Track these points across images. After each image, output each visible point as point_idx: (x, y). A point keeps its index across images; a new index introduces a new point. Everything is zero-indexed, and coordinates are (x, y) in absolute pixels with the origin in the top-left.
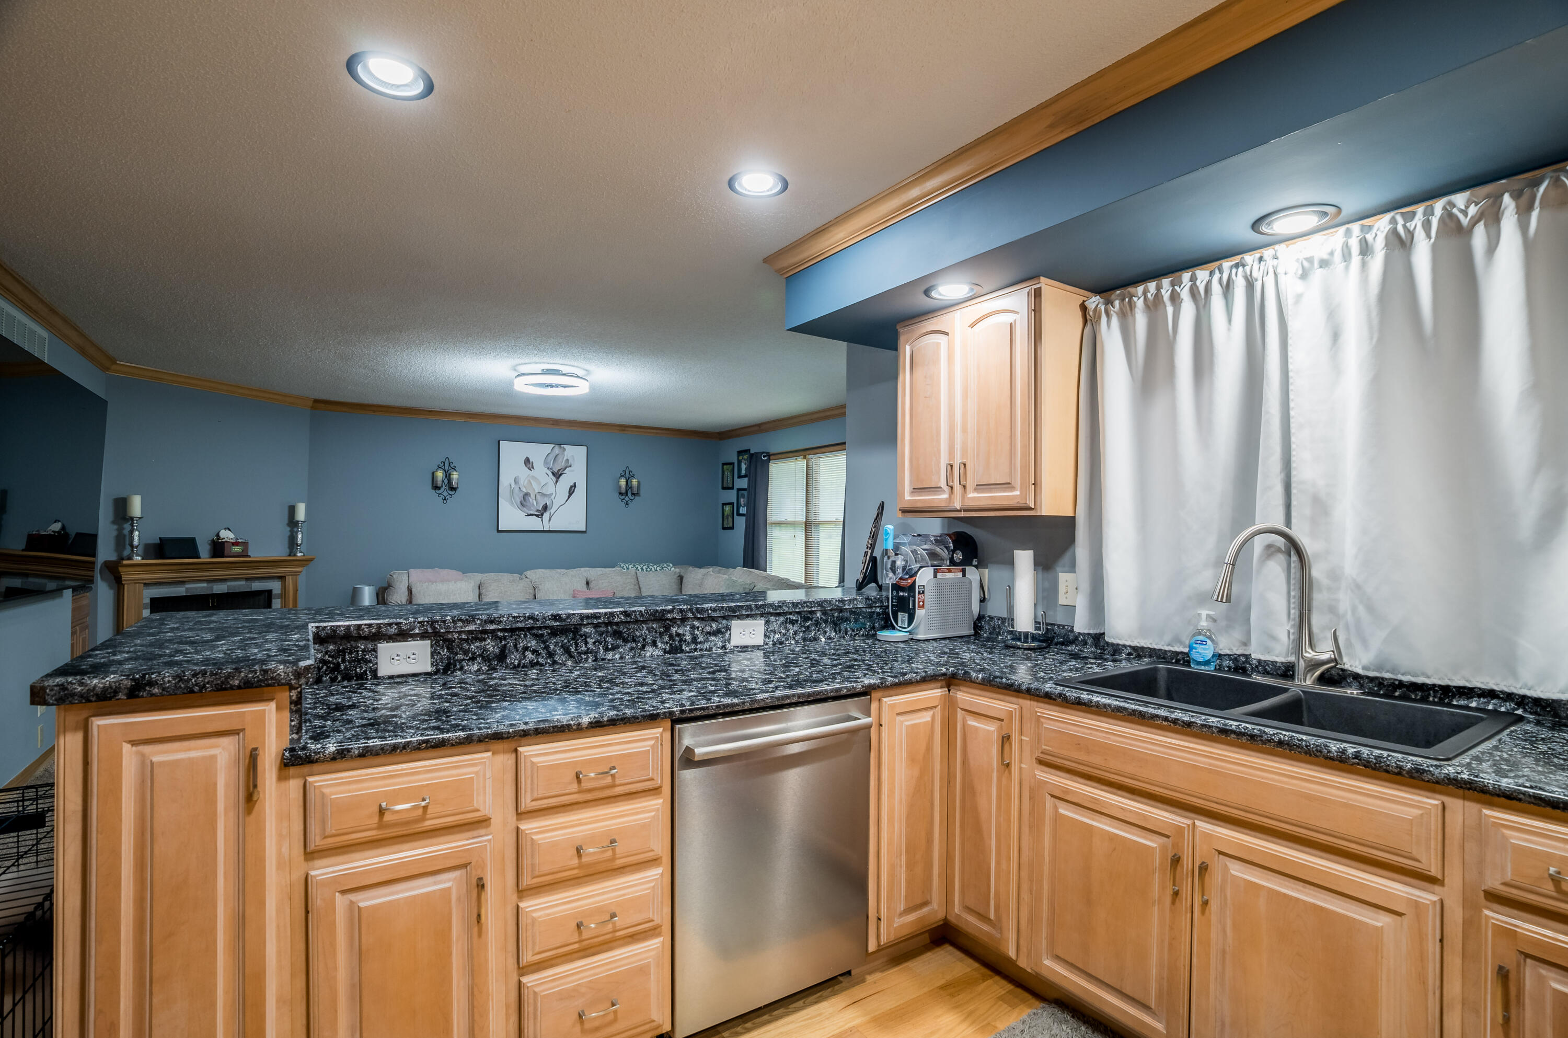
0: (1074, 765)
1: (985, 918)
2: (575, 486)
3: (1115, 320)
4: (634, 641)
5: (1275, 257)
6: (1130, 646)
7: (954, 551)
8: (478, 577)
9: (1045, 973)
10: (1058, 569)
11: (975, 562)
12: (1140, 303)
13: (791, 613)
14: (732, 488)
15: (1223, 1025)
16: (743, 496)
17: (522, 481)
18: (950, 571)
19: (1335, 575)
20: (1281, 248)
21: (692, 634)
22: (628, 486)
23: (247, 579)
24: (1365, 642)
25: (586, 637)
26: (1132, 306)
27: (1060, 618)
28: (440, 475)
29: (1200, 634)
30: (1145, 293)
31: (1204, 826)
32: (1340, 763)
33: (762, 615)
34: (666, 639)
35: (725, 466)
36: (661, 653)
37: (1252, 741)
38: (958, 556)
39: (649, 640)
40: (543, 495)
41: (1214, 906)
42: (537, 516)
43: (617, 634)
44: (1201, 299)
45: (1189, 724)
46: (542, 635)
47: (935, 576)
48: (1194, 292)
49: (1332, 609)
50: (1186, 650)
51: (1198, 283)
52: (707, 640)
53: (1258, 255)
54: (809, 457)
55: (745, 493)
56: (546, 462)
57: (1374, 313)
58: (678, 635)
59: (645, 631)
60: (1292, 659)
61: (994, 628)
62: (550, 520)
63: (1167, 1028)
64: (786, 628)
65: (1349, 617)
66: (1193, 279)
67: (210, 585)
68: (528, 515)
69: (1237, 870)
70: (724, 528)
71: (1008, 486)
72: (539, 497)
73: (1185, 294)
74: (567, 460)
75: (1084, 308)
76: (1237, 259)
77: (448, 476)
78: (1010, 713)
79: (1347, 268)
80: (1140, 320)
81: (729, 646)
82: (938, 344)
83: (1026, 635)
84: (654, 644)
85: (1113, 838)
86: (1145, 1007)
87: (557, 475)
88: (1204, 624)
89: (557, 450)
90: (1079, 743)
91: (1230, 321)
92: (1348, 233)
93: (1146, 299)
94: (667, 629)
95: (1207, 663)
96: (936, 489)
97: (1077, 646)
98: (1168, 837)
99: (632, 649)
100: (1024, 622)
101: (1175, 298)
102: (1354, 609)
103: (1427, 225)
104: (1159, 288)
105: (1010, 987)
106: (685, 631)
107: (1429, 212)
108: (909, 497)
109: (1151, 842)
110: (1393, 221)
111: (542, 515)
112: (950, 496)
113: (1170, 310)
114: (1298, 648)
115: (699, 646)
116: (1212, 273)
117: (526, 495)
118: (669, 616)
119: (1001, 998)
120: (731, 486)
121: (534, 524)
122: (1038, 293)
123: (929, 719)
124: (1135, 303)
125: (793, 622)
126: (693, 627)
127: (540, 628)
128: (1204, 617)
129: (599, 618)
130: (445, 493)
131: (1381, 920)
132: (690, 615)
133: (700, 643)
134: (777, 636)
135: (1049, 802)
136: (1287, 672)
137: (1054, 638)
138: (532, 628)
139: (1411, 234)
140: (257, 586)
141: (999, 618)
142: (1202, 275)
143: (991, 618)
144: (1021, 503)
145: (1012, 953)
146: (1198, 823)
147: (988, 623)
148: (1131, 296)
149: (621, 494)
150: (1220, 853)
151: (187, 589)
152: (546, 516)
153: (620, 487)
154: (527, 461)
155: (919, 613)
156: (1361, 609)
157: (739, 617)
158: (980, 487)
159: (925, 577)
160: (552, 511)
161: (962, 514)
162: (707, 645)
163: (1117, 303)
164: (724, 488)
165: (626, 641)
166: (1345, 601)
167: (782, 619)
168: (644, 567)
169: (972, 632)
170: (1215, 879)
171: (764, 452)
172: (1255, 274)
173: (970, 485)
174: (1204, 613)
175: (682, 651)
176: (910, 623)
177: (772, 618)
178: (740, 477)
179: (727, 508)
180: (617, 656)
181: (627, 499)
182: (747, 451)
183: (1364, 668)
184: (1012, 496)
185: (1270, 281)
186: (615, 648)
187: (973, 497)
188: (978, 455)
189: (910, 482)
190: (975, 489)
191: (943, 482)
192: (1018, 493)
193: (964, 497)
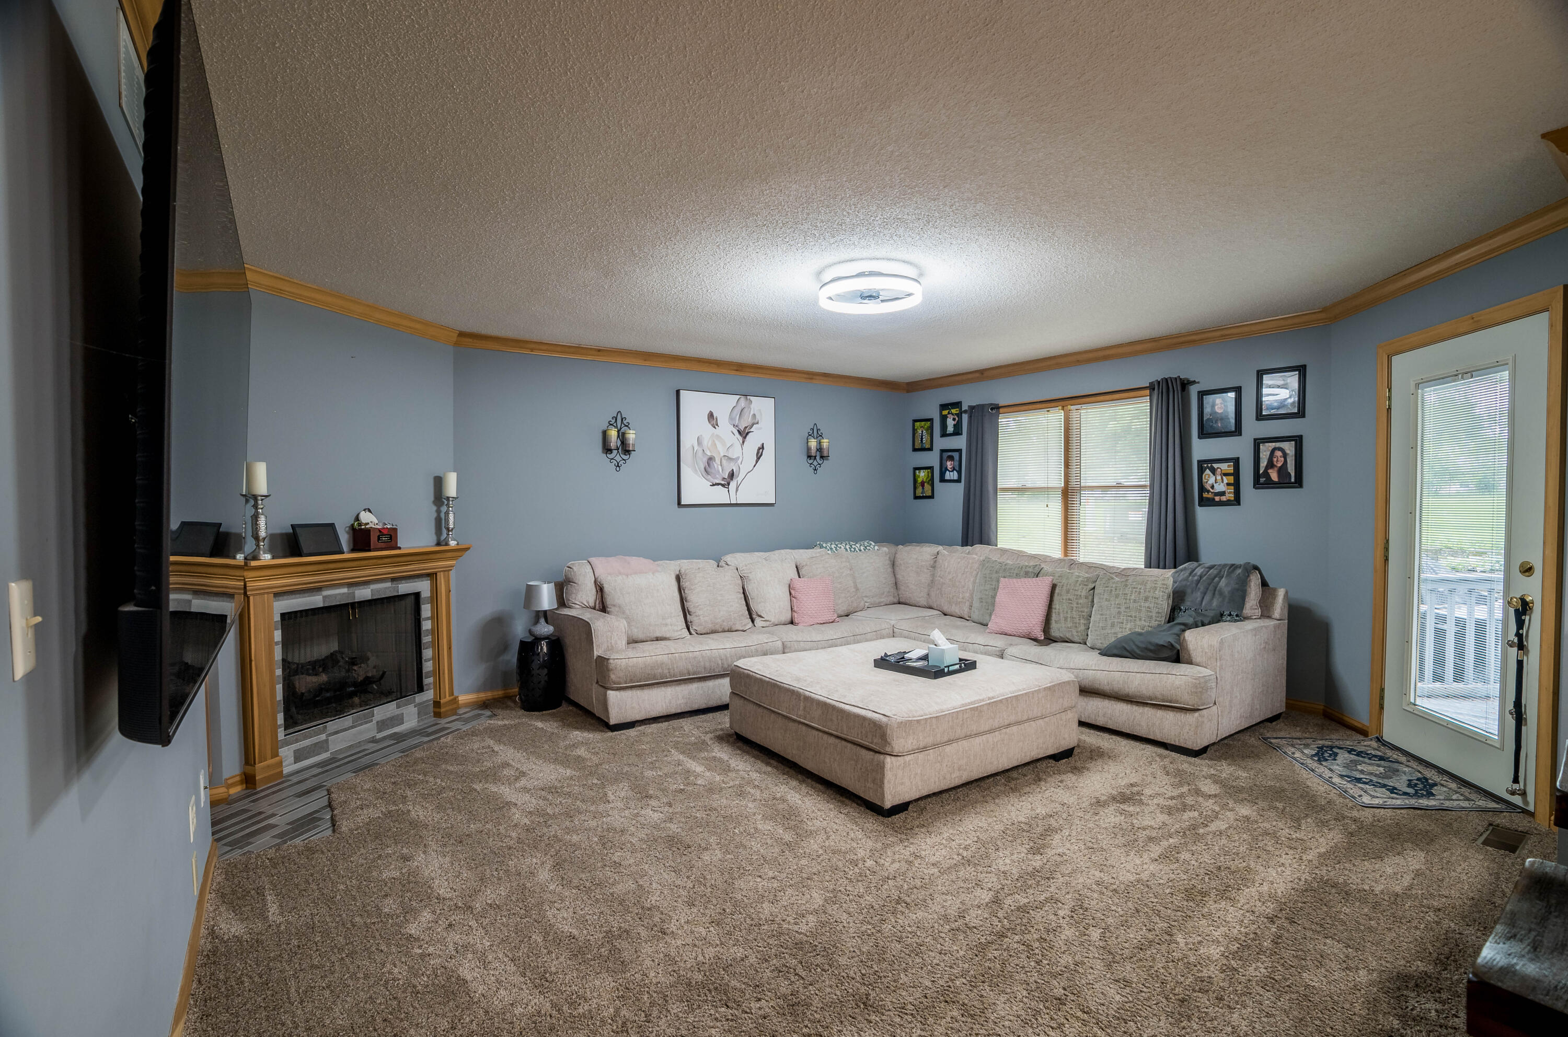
2: (762, 447)
8: (673, 567)
14: (931, 449)
16: (951, 458)
17: (706, 442)
22: (820, 449)
23: (393, 580)
28: (613, 433)
35: (917, 424)
40: (730, 459)
42: (723, 485)
54: (1070, 408)
55: (956, 455)
56: (731, 418)
62: (737, 490)
67: (351, 590)
68: (713, 485)
70: (916, 497)
72: (724, 462)
74: (754, 415)
77: (622, 437)
87: (744, 434)
89: (743, 402)
111: (729, 484)
117: (711, 459)
120: (928, 446)
121: (720, 496)
130: (618, 458)
140: (405, 588)
149: (809, 457)
151: (325, 597)
152: (733, 485)
153: (809, 449)
154: (711, 416)
160: (740, 479)
164: (915, 450)
168: (848, 547)
171: (992, 404)
178: (944, 434)
179: (922, 475)
181: (815, 463)
182: (957, 405)
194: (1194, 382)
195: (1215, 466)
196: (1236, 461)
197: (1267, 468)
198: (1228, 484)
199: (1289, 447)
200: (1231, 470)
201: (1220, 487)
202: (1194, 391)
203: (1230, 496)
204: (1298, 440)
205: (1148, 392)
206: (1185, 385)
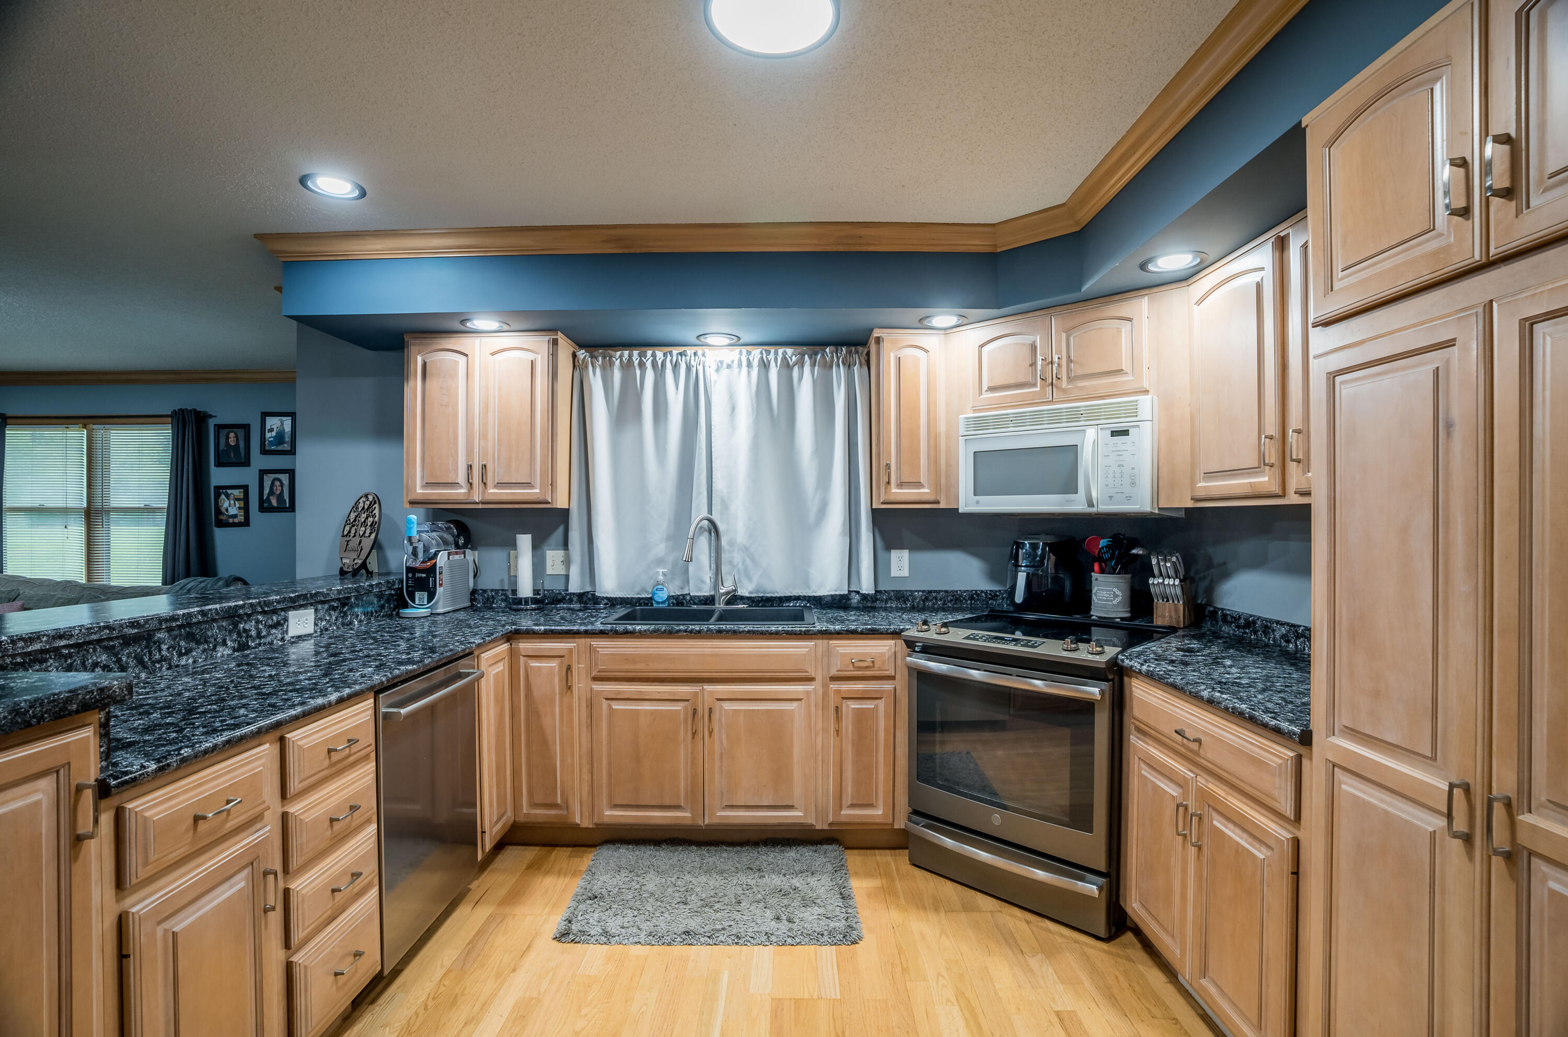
0: (623, 674)
1: (554, 806)
3: (598, 370)
4: (206, 642)
5: (703, 355)
6: (607, 598)
7: (458, 536)
9: (606, 820)
10: (545, 548)
11: (469, 546)
12: (617, 363)
13: (333, 600)
15: (722, 794)
18: (457, 553)
19: (732, 543)
20: (706, 350)
21: (257, 628)
24: (750, 579)
25: (160, 642)
26: (611, 364)
27: (548, 585)
29: (658, 584)
30: (621, 357)
31: (708, 687)
32: (776, 635)
33: (312, 604)
34: (235, 637)
36: (230, 652)
38: (461, 541)
39: (220, 640)
41: (716, 731)
43: (190, 637)
44: (660, 371)
45: (699, 632)
46: (113, 647)
47: (449, 559)
48: (654, 364)
49: (731, 563)
50: (650, 596)
51: (657, 359)
52: (269, 634)
53: (693, 351)
54: (95, 426)
57: (754, 400)
58: (245, 631)
59: (216, 630)
60: (712, 593)
61: (488, 599)
63: (692, 813)
64: (330, 615)
65: (740, 566)
66: (654, 355)
69: (727, 706)
71: (529, 485)
73: (649, 364)
75: (574, 356)
76: (681, 349)
78: (571, 650)
79: (740, 372)
80: (617, 375)
81: (287, 638)
82: (456, 363)
83: (526, 601)
84: (224, 643)
85: (653, 713)
86: (677, 807)
88: (661, 578)
90: (627, 659)
91: (677, 388)
92: (741, 352)
93: (621, 361)
94: (236, 625)
95: (664, 602)
96: (454, 485)
97: (564, 604)
98: (688, 700)
99: (204, 651)
100: (526, 589)
101: (642, 365)
102: (744, 561)
103: (776, 359)
104: (630, 356)
105: (570, 849)
106: (251, 626)
107: (776, 353)
108: (420, 491)
109: (678, 707)
110: (761, 353)
112: (469, 492)
113: (638, 372)
114: (716, 586)
115: (263, 640)
116: (665, 354)
118: (241, 611)
119: (570, 857)
122: (555, 342)
123: (502, 668)
124: (614, 362)
125: (334, 609)
126: (258, 622)
127: (111, 639)
128: (661, 573)
129: (177, 620)
131: (793, 706)
132: (259, 609)
133: (264, 637)
134: (324, 623)
135: (605, 703)
136: (710, 600)
137: (544, 600)
138: (99, 641)
139: (769, 362)
141: (492, 590)
142: (659, 355)
143: (485, 591)
144: (541, 498)
145: (578, 821)
146: (705, 687)
147: (482, 594)
148: (611, 357)
150: (718, 700)
155: (440, 590)
156: (748, 561)
157: (295, 608)
158: (500, 485)
159: (442, 560)
161: (480, 506)
162: (269, 639)
163: (600, 358)
165: (198, 643)
166: (737, 558)
167: (326, 606)
169: (468, 604)
170: (716, 716)
172: (692, 362)
173: (490, 482)
174: (661, 571)
175: (249, 647)
176: (429, 601)
177: (320, 606)
180: (190, 661)
183: (750, 593)
184: (534, 493)
185: (700, 368)
186: (188, 652)
187: (493, 492)
188: (498, 459)
189: (423, 477)
190: (495, 487)
191: (461, 478)
192: (538, 491)
193: (484, 492)
194: (211, 416)
195: (229, 491)
196: (246, 488)
197: (269, 495)
198: (240, 508)
199: (285, 478)
200: (241, 496)
201: (233, 511)
202: (212, 423)
203: (241, 518)
204: (291, 473)
205: (169, 420)
206: (201, 418)
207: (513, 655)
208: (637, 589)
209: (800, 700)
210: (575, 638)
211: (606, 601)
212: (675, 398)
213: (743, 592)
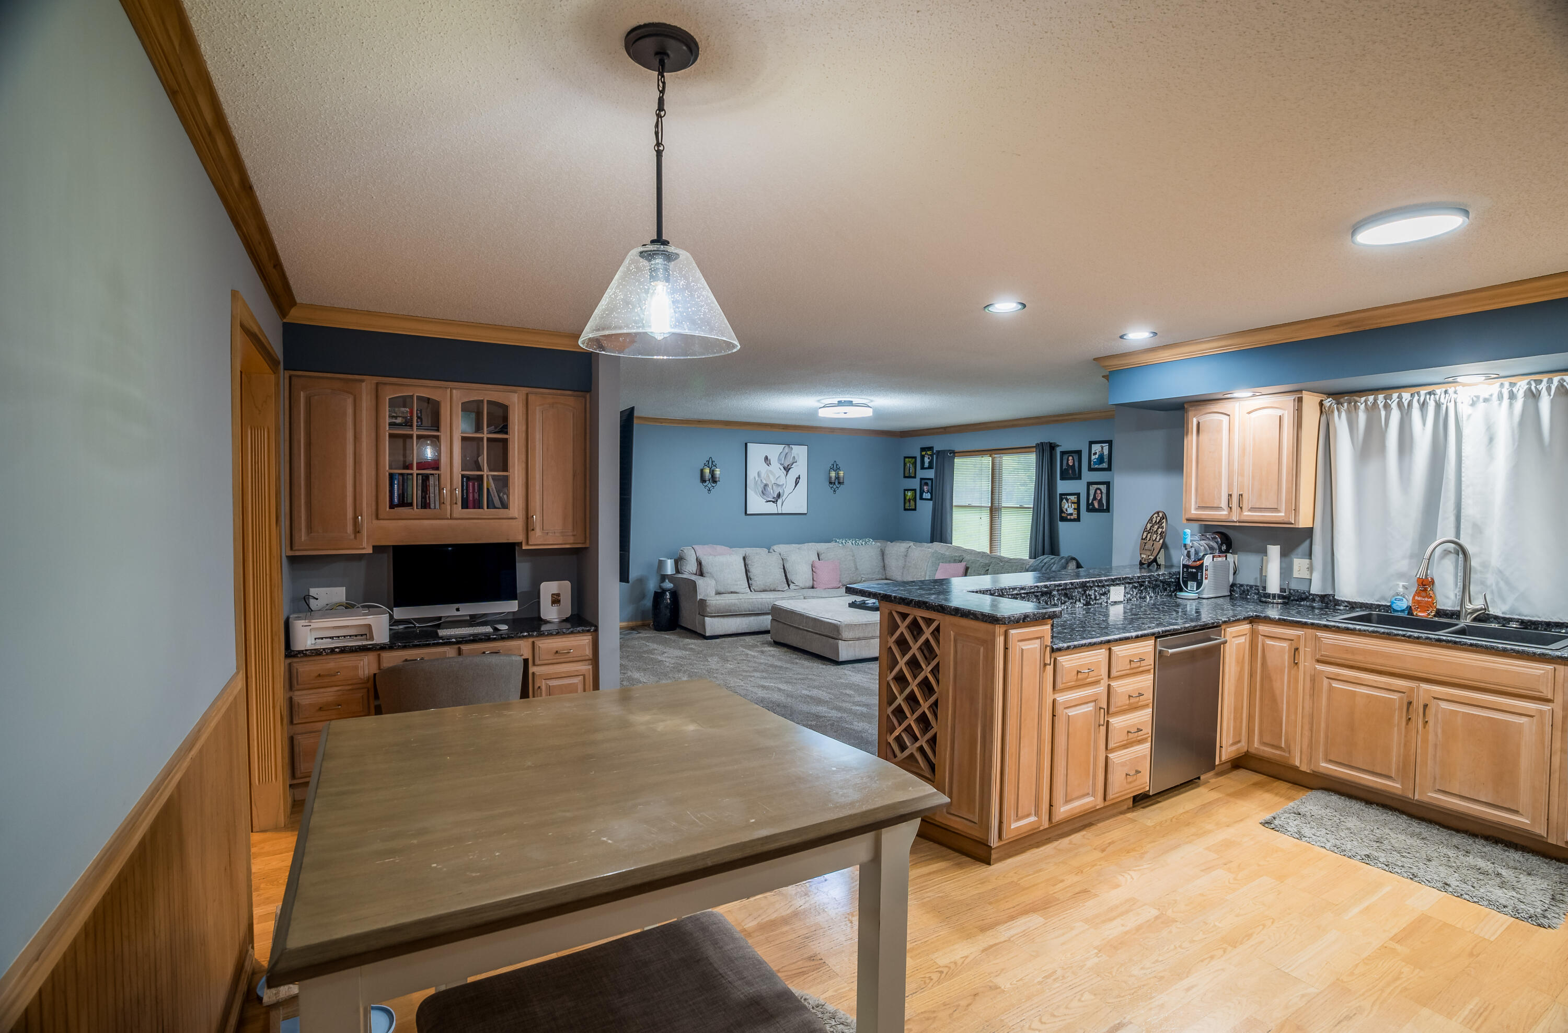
0: (1343, 661)
1: (1279, 747)
2: (799, 477)
3: (1343, 415)
4: (1072, 599)
5: (1455, 392)
6: (1346, 601)
7: (1222, 544)
8: (742, 552)
9: (1322, 769)
10: (1293, 556)
11: (1231, 551)
12: (1362, 407)
13: (1135, 582)
14: (915, 477)
15: (1435, 779)
16: (926, 484)
17: (763, 475)
18: (1220, 556)
19: (1485, 565)
20: (1459, 388)
21: (1095, 595)
22: (838, 478)
24: (1504, 600)
25: (1054, 596)
26: (1356, 408)
27: (1294, 586)
28: (707, 471)
29: (1398, 595)
30: (1366, 401)
31: (1424, 686)
32: (1504, 653)
33: (1123, 584)
34: (1084, 598)
35: (907, 460)
36: (1082, 606)
37: (1455, 645)
38: (1224, 548)
39: (1078, 598)
40: (778, 485)
41: (1431, 723)
42: (773, 502)
43: (1066, 595)
44: (1405, 411)
45: (1418, 638)
46: (1038, 596)
47: (1213, 560)
48: (1400, 405)
49: (1483, 583)
50: (1389, 604)
51: (1403, 400)
52: (1100, 598)
53: (1444, 390)
54: (996, 456)
55: (929, 482)
56: (779, 459)
57: (1516, 432)
58: (1089, 595)
59: (1076, 593)
60: (1459, 609)
61: (1244, 591)
62: (782, 505)
63: (1402, 785)
64: (1133, 591)
65: (1494, 587)
66: (1400, 397)
68: (767, 502)
69: (1444, 705)
70: (905, 509)
71: (1276, 510)
72: (774, 487)
73: (1394, 406)
74: (794, 457)
75: (1321, 404)
76: (1430, 389)
77: (712, 473)
78: (1299, 636)
79: (1500, 404)
80: (1362, 417)
81: (1109, 602)
82: (1221, 421)
83: (1274, 596)
84: (1080, 601)
85: (1368, 696)
86: (1388, 777)
87: (787, 469)
88: (1401, 590)
89: (787, 450)
90: (1347, 650)
91: (1424, 424)
92: (1502, 385)
93: (1366, 404)
94: (1085, 591)
95: (1403, 611)
96: (1218, 508)
97: (1307, 601)
98: (1404, 693)
99: (1071, 603)
100: (1273, 587)
101: (1387, 406)
102: (1497, 583)
103: (1549, 389)
104: (1375, 400)
106: (1092, 592)
107: (1550, 381)
108: (1194, 512)
109: (1395, 696)
110: (1529, 383)
111: (777, 501)
112: (1229, 513)
113: (1383, 413)
114: (1462, 603)
115: (1097, 602)
116: (1412, 395)
117: (766, 485)
118: (1088, 584)
120: (913, 475)
121: (771, 508)
122: (1300, 400)
123: (1244, 640)
124: (1359, 406)
125: (1135, 588)
126: (1095, 591)
127: (1037, 592)
128: (1401, 586)
129: (1061, 586)
130: (709, 486)
131: (1523, 720)
132: (1096, 584)
133: (1098, 600)
134: (1129, 596)
135: (1326, 681)
136: (1456, 615)
137: (1290, 597)
138: (1034, 592)
139: (1539, 392)
141: (1247, 586)
142: (1406, 396)
143: (1242, 585)
144: (1286, 520)
145: (1298, 763)
146: (1421, 685)
147: (1239, 588)
148: (1356, 402)
149: (831, 483)
150: (1435, 698)
152: (780, 501)
153: (830, 478)
154: (766, 458)
155: (1205, 582)
156: (1502, 584)
157: (1114, 585)
158: (1252, 509)
159: (1208, 561)
160: (784, 498)
161: (1237, 524)
162: (1100, 601)
163: (1346, 405)
164: (905, 477)
165: (1069, 599)
166: (1491, 579)
167: (1131, 586)
168: (853, 542)
169: (1229, 594)
170: (1431, 711)
171: (950, 450)
172: (1442, 400)
173: (1245, 505)
174: (1401, 584)
175: (1090, 604)
176: (1198, 588)
177: (1127, 585)
178: (923, 468)
179: (909, 494)
180: (1065, 607)
181: (835, 487)
182: (931, 449)
183: (1503, 613)
184: (1281, 515)
185: (1451, 406)
186: (1065, 602)
187: (1247, 515)
188: (1252, 490)
189: (1196, 503)
190: (1249, 510)
191: (1224, 504)
192: (1283, 514)
193: (1240, 514)
194: (1058, 446)
195: (1068, 497)
197: (1093, 500)
198: (1074, 509)
199: (1104, 488)
200: (1076, 500)
201: (1070, 511)
202: (1058, 450)
203: (1075, 516)
204: (1108, 484)
205: (1034, 449)
206: (1052, 447)
207: (1254, 634)
208: (1377, 597)
209: (1532, 716)
210: (1303, 628)
211: (1346, 604)
212: (1422, 433)
213: (1493, 611)
